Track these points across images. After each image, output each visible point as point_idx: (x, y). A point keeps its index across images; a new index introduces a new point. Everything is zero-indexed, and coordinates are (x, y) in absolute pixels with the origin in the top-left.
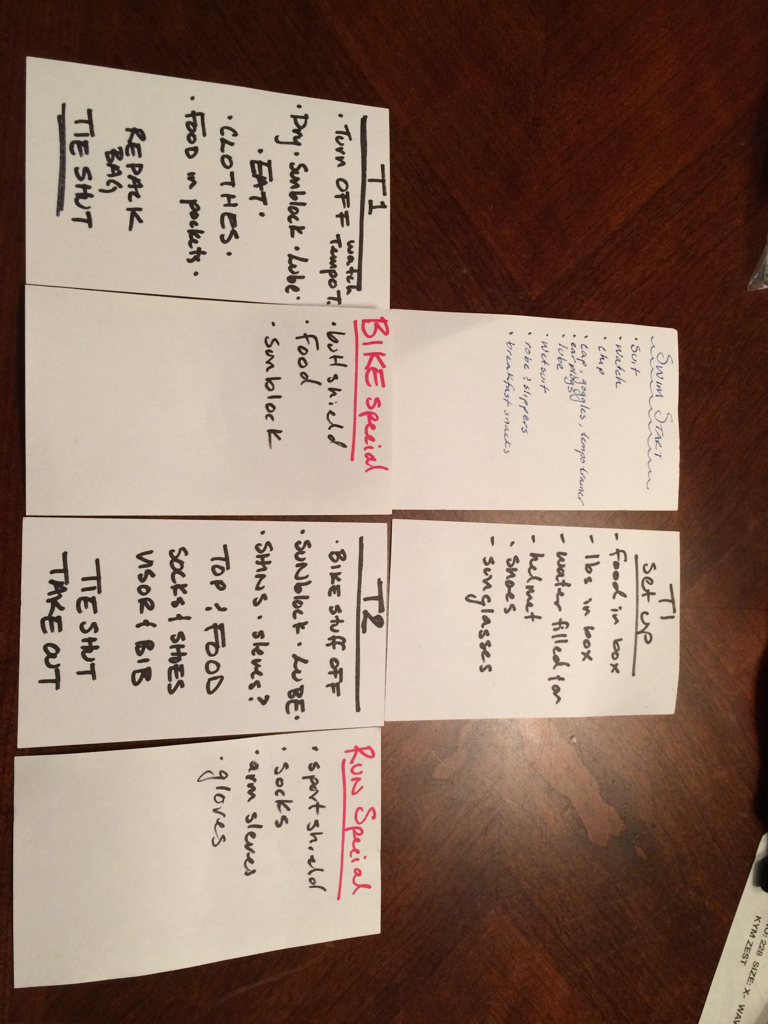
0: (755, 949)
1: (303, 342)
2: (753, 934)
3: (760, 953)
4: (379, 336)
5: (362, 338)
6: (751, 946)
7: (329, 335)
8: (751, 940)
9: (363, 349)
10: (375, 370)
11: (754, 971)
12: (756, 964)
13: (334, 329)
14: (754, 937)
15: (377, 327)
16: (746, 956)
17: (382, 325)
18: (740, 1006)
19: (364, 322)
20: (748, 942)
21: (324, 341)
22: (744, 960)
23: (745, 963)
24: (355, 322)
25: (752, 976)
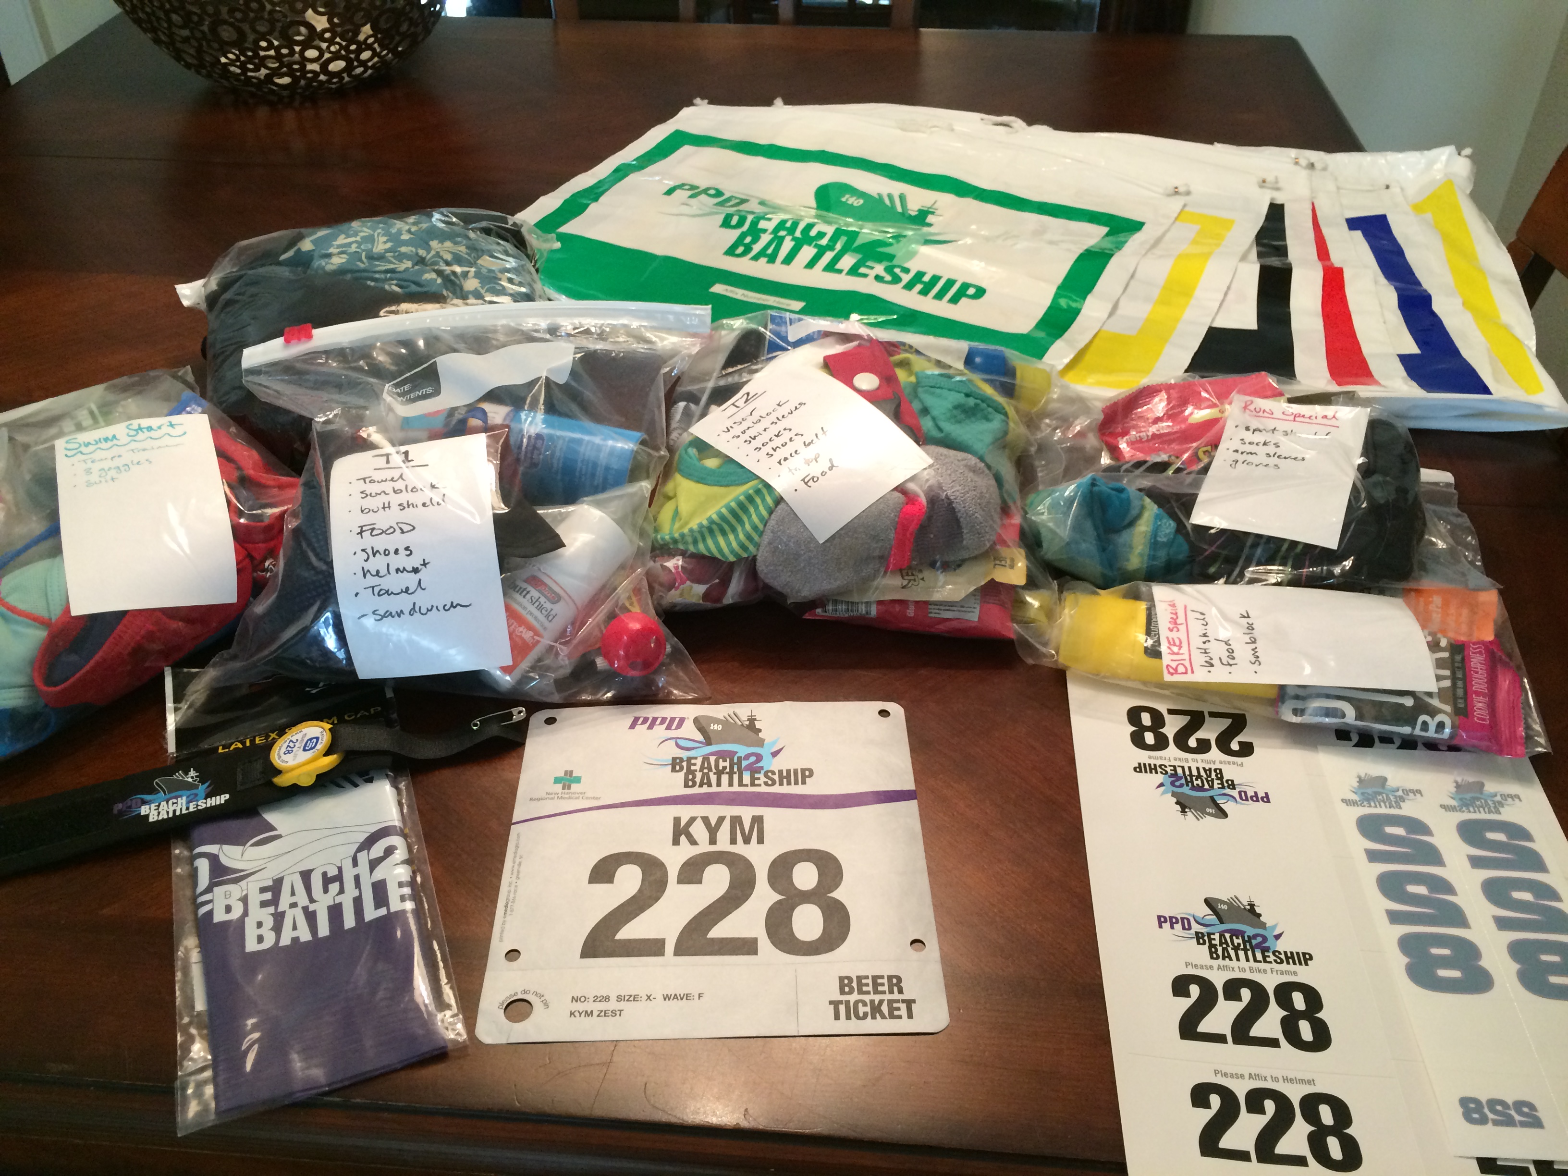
0: (603, 1006)
1: (1231, 662)
2: (588, 1014)
3: (607, 999)
4: (1174, 664)
5: (1187, 664)
6: (602, 1011)
7: (1212, 665)
8: (595, 1013)
9: (1186, 657)
10: (1175, 645)
11: (627, 998)
12: (620, 998)
13: (1210, 669)
14: (592, 1012)
15: (1176, 670)
16: (614, 1013)
17: (1172, 671)
18: (665, 999)
19: (1186, 673)
20: (598, 1016)
21: (1216, 662)
22: (618, 1013)
23: (621, 1011)
24: (1193, 672)
25: (632, 998)
